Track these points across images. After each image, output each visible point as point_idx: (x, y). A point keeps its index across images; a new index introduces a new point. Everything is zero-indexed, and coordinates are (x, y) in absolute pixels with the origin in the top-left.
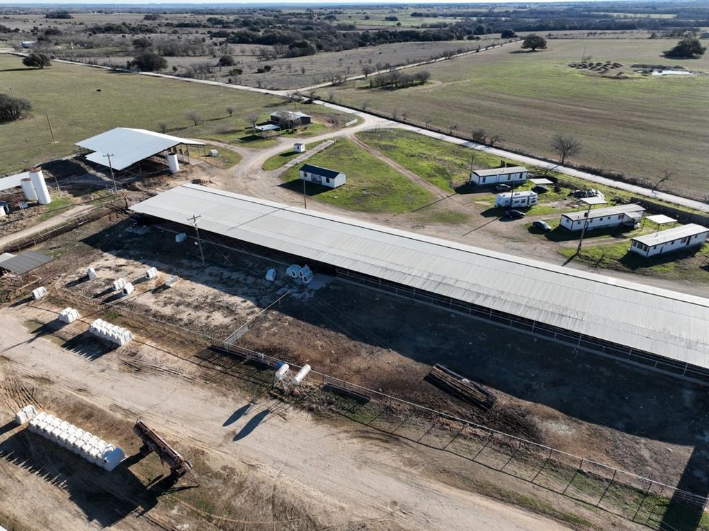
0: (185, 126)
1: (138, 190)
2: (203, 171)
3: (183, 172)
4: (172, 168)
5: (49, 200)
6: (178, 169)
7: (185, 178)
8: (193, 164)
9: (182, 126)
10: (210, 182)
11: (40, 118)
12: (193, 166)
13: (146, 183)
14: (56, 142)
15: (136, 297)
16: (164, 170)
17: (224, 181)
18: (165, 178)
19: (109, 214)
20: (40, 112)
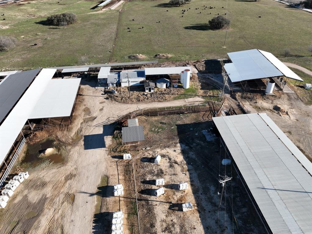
0: (303, 55)
1: (235, 99)
2: (288, 100)
3: (273, 96)
4: (267, 90)
5: (188, 87)
6: (271, 92)
7: (271, 101)
8: (285, 92)
9: (300, 54)
10: (287, 113)
11: (231, 30)
12: (283, 94)
13: (245, 95)
14: (225, 47)
15: (158, 203)
16: (262, 89)
17: (298, 117)
18: (259, 96)
19: (206, 112)
20: (234, 26)
